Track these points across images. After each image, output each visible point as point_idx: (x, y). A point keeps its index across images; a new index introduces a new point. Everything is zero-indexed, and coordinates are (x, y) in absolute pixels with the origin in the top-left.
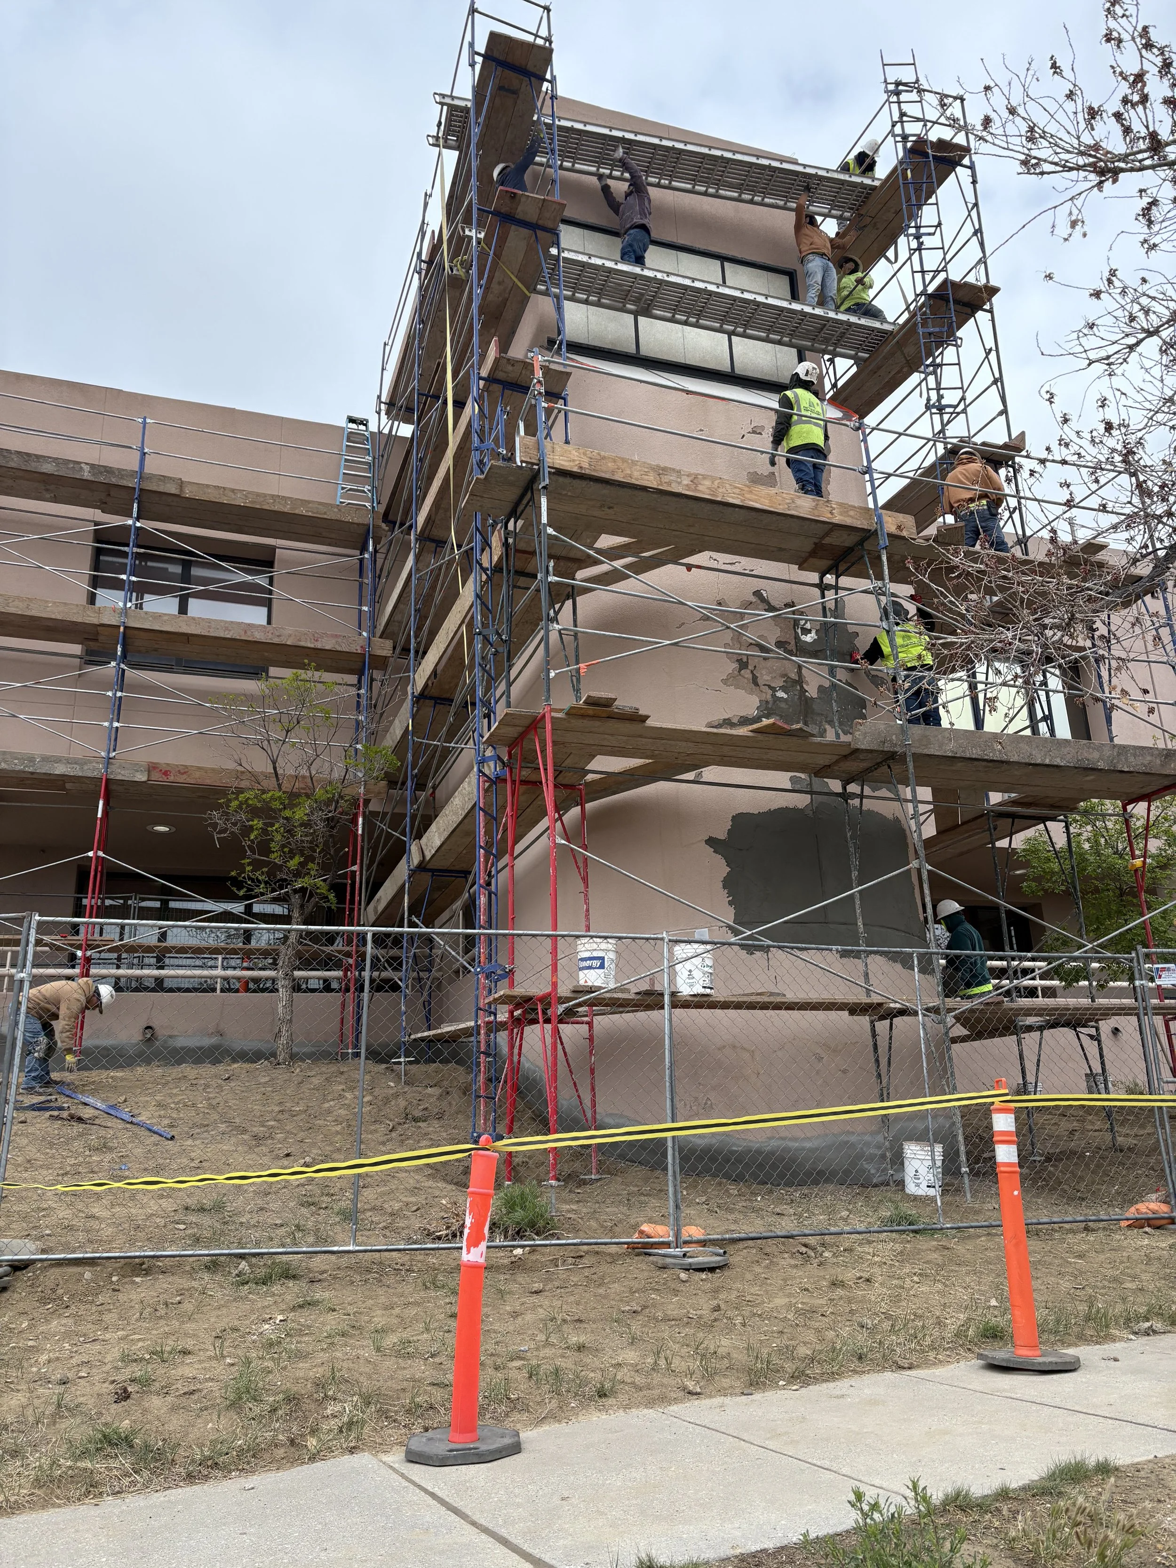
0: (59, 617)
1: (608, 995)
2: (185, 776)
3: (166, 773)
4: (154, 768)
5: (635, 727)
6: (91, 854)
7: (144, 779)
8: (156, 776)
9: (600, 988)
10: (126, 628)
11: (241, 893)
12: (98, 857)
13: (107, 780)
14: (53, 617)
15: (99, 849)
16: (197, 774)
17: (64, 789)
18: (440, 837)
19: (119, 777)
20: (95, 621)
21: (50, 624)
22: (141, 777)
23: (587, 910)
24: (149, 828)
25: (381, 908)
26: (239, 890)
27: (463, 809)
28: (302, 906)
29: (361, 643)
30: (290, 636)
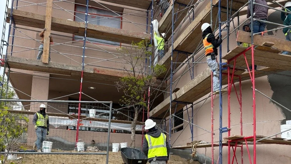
0: (69, 25)
1: (268, 139)
2: (103, 72)
3: (98, 71)
4: (95, 70)
5: (274, 55)
6: (80, 93)
7: (93, 72)
8: (96, 72)
9: (265, 137)
10: (87, 29)
11: (122, 106)
12: (82, 94)
13: (83, 72)
14: (67, 25)
15: (82, 91)
16: (107, 72)
17: (70, 75)
18: (185, 91)
19: (86, 72)
20: (79, 27)
21: (66, 27)
22: (92, 72)
23: (241, 114)
24: (89, 88)
25: (155, 112)
26: (121, 104)
27: (198, 82)
28: (138, 110)
29: (150, 36)
30: (131, 33)
